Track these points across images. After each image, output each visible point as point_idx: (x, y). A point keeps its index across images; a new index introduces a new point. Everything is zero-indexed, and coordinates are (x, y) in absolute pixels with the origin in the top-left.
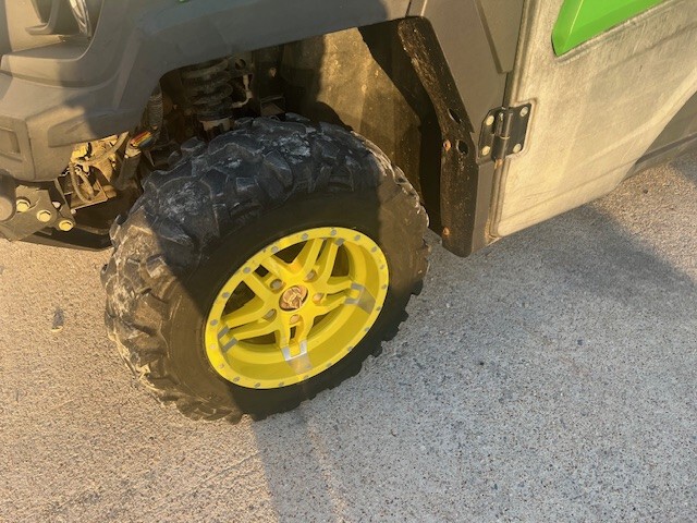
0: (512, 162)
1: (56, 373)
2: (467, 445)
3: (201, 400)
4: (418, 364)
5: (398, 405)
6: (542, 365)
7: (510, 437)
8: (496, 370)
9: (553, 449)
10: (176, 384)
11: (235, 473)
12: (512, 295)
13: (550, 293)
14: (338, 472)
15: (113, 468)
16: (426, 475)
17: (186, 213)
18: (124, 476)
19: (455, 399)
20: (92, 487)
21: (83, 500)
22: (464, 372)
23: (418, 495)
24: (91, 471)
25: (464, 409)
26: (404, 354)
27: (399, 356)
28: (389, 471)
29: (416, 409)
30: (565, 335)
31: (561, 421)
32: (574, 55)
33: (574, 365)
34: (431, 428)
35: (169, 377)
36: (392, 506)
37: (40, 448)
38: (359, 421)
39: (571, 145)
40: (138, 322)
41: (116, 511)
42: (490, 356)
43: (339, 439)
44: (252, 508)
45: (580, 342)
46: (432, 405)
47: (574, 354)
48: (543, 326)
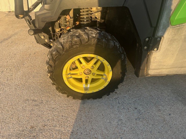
0: (154, 53)
1: (42, 76)
2: (120, 125)
3: (60, 87)
4: (119, 102)
5: (108, 109)
6: (154, 116)
7: (133, 128)
8: (139, 111)
9: (144, 137)
10: (55, 81)
11: (63, 108)
12: (156, 96)
13: (168, 99)
14: (85, 117)
15: (42, 97)
16: (105, 127)
17: (64, 42)
18: (43, 99)
19: (124, 114)
20: (36, 99)
21: (33, 100)
22: (130, 109)
23: (100, 131)
24: (38, 96)
25: (124, 117)
26: (117, 99)
27: (115, 99)
28: (97, 122)
29: (112, 112)
30: (166, 111)
31: (151, 131)
32: (178, 27)
33: (164, 120)
34: (113, 118)
35: (54, 78)
36: (93, 130)
37: (32, 88)
38: (96, 109)
39: (177, 54)
40: (50, 63)
41: (37, 105)
42: (140, 108)
43: (89, 111)
44: (62, 116)
45: (170, 115)
46: (116, 112)
47: (166, 117)
48: (161, 106)
